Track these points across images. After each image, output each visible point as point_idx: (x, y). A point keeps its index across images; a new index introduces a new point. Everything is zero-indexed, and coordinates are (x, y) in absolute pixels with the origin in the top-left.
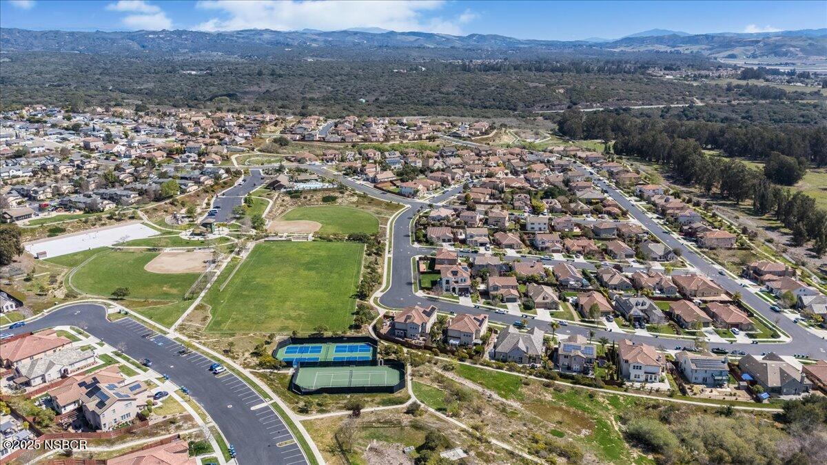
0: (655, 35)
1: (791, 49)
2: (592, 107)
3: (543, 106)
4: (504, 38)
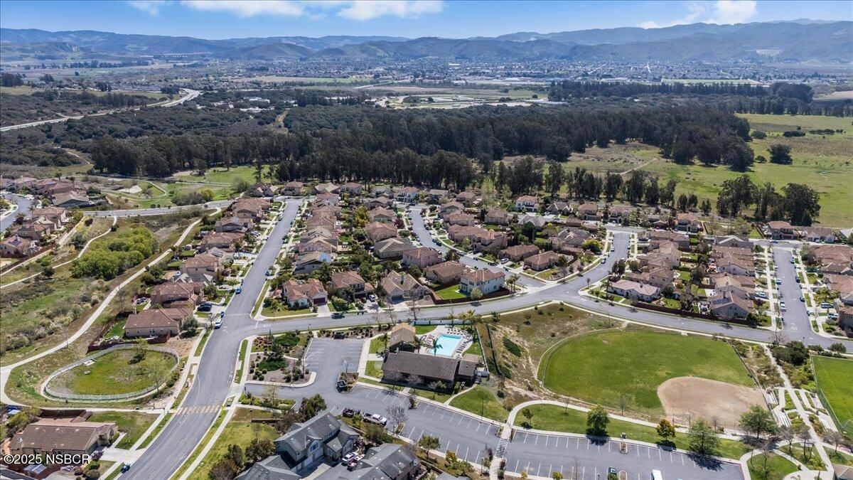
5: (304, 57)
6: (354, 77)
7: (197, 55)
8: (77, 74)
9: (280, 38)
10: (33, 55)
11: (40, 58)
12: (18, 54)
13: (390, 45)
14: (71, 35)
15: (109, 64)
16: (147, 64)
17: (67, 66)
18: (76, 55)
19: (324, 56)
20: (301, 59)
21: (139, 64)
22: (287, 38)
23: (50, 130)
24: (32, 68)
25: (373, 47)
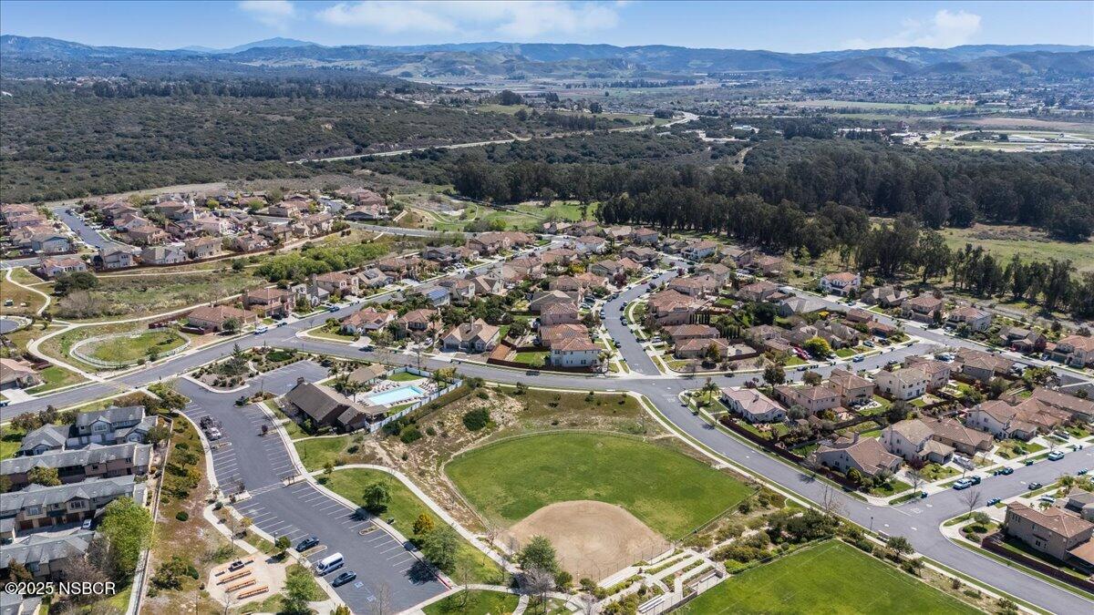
0: (277, 45)
1: (467, 66)
2: (390, 150)
3: (319, 152)
4: (64, 45)
5: (901, 74)
6: (947, 103)
7: (758, 74)
8: (607, 94)
9: (886, 50)
10: (584, 73)
11: (591, 76)
12: (572, 71)
13: (1045, 58)
14: (639, 51)
15: (652, 84)
16: (694, 84)
17: (608, 86)
18: (627, 74)
19: (931, 73)
20: (895, 78)
21: (685, 84)
22: (897, 50)
23: (492, 151)
24: (573, 87)
25: (1015, 61)
